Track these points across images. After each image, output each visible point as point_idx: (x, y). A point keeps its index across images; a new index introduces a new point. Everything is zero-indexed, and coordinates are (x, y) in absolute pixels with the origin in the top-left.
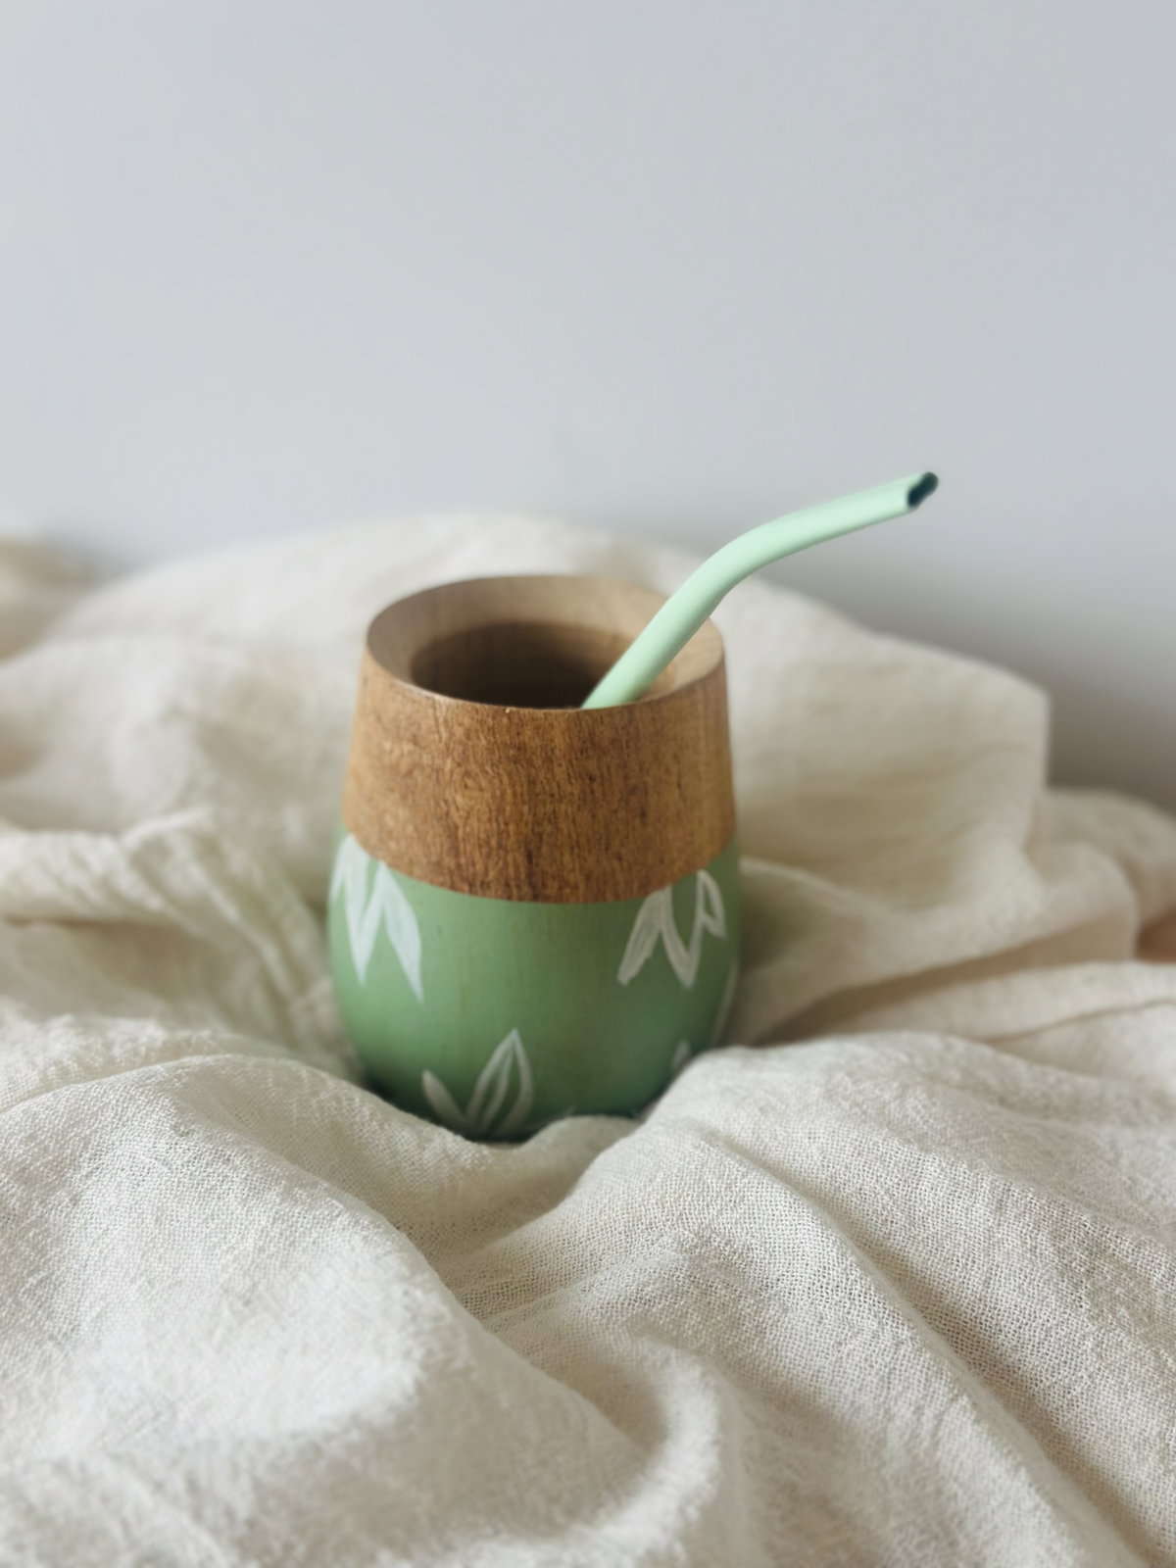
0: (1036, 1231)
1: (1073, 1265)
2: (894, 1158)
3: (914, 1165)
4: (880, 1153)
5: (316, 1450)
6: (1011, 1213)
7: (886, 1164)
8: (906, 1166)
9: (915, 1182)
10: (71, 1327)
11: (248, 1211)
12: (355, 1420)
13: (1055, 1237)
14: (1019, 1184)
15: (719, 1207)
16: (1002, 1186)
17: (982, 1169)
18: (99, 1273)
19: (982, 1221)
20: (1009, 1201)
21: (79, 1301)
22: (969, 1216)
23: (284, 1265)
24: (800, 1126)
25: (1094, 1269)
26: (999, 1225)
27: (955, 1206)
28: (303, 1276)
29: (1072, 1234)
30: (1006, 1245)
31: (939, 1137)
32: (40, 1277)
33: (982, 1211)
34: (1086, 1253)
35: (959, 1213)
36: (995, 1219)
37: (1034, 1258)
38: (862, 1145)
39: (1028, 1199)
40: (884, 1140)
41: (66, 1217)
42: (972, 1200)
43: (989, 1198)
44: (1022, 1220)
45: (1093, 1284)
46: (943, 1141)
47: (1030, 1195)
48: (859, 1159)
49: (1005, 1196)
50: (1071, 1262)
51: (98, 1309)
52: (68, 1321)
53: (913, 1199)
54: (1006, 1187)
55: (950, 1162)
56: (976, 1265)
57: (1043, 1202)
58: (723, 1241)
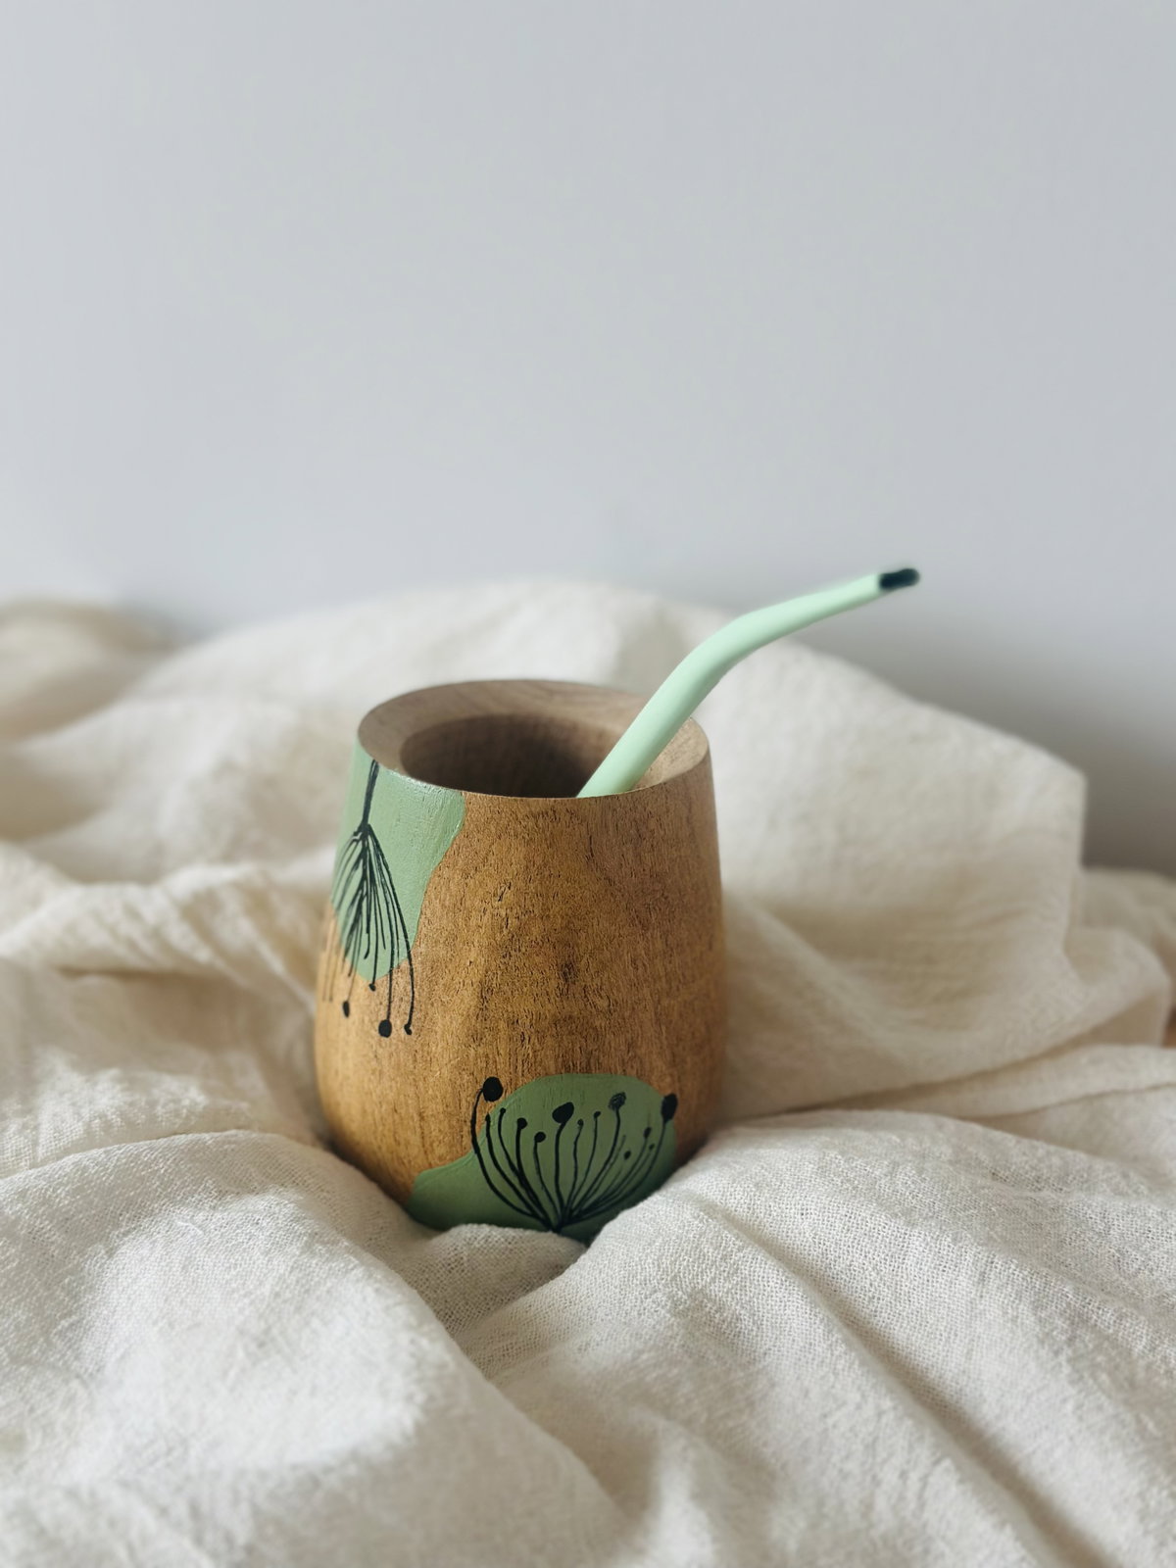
0: (1017, 1302)
1: (1055, 1333)
2: (882, 1233)
3: (901, 1240)
4: (868, 1229)
5: (316, 1483)
6: (993, 1285)
7: (874, 1239)
8: (893, 1241)
9: (902, 1257)
10: (96, 1368)
11: (269, 1261)
12: (354, 1456)
13: (1037, 1307)
14: (1002, 1256)
15: (713, 1275)
16: (985, 1259)
17: (967, 1242)
18: (125, 1317)
19: (964, 1293)
20: (992, 1273)
21: (106, 1344)
22: (953, 1289)
23: (298, 1309)
24: (793, 1203)
25: (1075, 1337)
26: (981, 1297)
27: (940, 1280)
28: (315, 1323)
29: (1054, 1304)
30: (988, 1316)
31: (927, 1210)
32: (72, 1320)
33: (964, 1284)
34: (1068, 1322)
35: (943, 1286)
36: (977, 1290)
37: (1015, 1327)
38: (852, 1220)
39: (1011, 1271)
40: (872, 1215)
41: (100, 1267)
42: (956, 1273)
43: (972, 1271)
44: (1004, 1291)
45: (1074, 1351)
46: (930, 1214)
47: (1013, 1267)
48: (849, 1235)
49: (988, 1268)
50: (1052, 1331)
51: (122, 1350)
52: (94, 1362)
53: (900, 1274)
54: (990, 1260)
55: (935, 1237)
56: (958, 1338)
57: (1026, 1273)
58: (715, 1308)
